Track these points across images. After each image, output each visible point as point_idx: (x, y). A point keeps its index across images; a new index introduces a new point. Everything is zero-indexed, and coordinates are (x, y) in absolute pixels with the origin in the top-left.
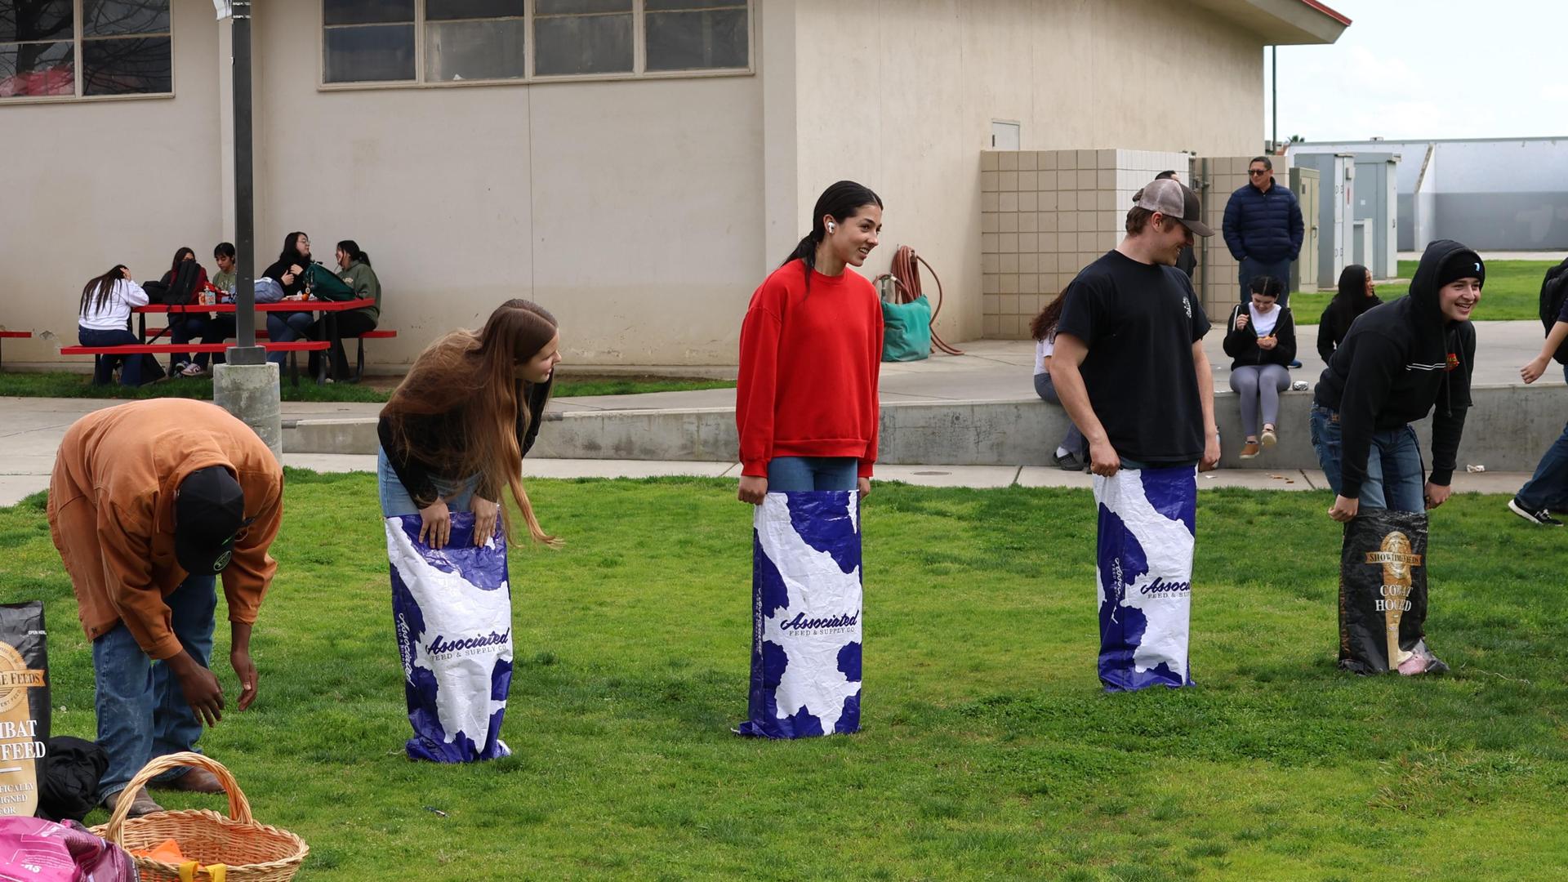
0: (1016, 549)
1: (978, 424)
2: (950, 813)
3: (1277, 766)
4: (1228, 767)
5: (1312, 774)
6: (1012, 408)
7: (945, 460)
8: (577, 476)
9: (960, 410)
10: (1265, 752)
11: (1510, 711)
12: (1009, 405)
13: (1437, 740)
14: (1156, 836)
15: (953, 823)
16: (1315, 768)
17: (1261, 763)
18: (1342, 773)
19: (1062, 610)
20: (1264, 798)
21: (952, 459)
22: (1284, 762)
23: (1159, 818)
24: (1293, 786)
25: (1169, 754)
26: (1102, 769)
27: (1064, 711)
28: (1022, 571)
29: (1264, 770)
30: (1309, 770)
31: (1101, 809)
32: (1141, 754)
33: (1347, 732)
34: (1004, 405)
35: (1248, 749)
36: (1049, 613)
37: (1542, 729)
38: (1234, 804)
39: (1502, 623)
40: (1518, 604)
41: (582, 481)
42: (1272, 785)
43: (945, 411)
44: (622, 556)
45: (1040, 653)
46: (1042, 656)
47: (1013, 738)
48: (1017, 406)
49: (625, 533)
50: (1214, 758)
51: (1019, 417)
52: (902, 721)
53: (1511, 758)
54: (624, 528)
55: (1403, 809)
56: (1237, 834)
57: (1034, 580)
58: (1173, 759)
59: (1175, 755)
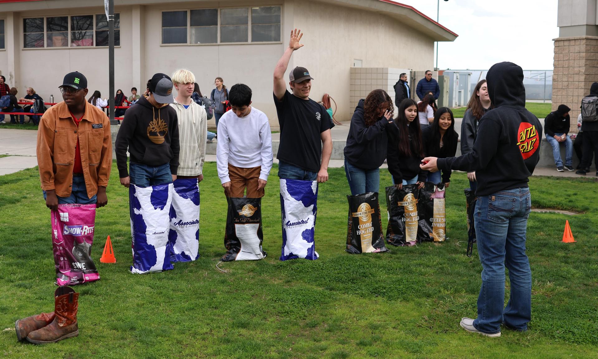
0: (332, 191)
2: (244, 325)
3: (386, 300)
4: (366, 301)
5: (399, 305)
8: (211, 161)
10: (382, 292)
13: (451, 288)
14: (323, 343)
15: (243, 331)
16: (401, 301)
17: (380, 298)
18: (411, 305)
20: (375, 319)
22: (390, 298)
23: (329, 331)
24: (389, 312)
25: (345, 293)
26: (315, 301)
27: (314, 268)
28: (330, 200)
29: (381, 302)
30: (398, 302)
31: (307, 324)
32: (335, 293)
33: (417, 282)
35: (376, 292)
36: (331, 218)
41: (211, 163)
42: (381, 310)
44: (204, 191)
45: (318, 238)
46: (319, 239)
47: (289, 282)
49: (211, 182)
50: (363, 296)
52: (252, 271)
54: (211, 180)
55: (431, 328)
56: (358, 341)
57: (332, 204)
58: (346, 295)
59: (348, 293)
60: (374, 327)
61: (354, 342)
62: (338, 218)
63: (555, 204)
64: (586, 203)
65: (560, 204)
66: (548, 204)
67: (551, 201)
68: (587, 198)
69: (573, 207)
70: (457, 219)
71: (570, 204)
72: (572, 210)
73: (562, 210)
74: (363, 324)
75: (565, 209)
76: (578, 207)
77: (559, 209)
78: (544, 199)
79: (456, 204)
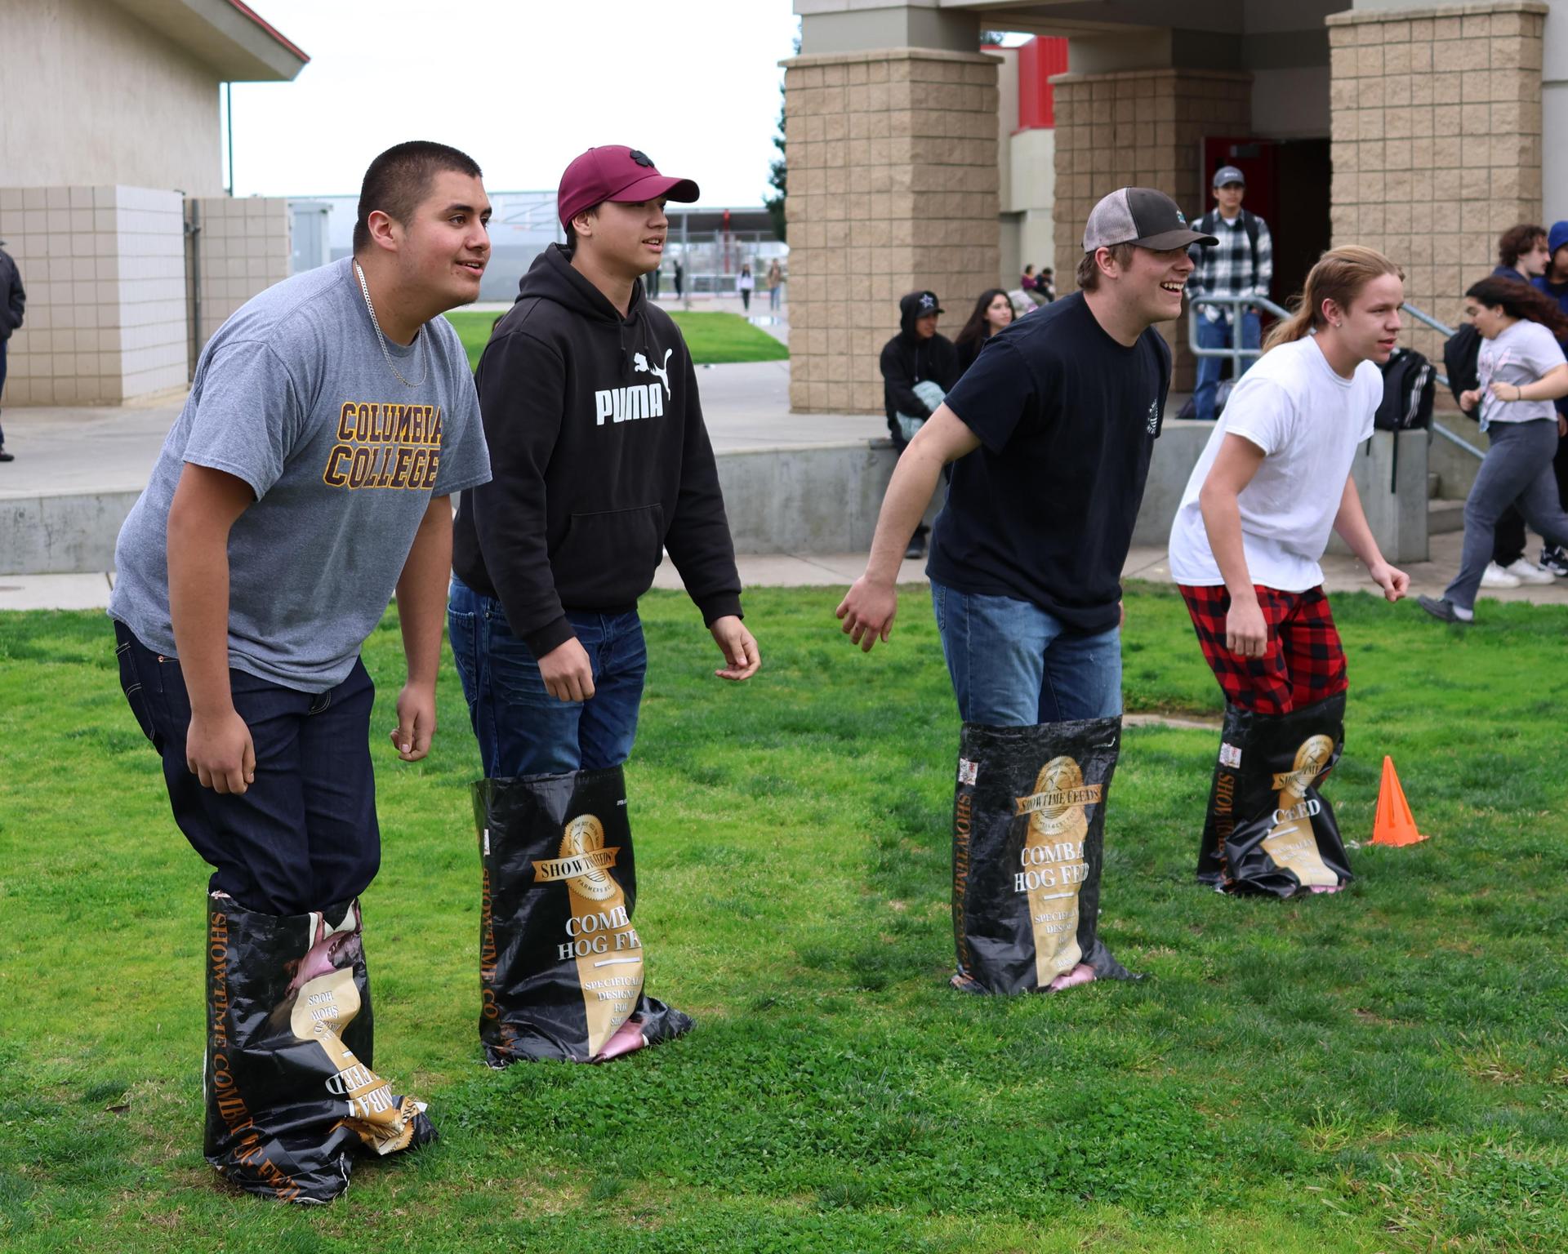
1: (49, 521)
6: (95, 502)
7: (7, 569)
9: (25, 505)
12: (88, 496)
21: (17, 568)
34: (81, 496)
43: (6, 506)
48: (98, 497)
51: (101, 510)
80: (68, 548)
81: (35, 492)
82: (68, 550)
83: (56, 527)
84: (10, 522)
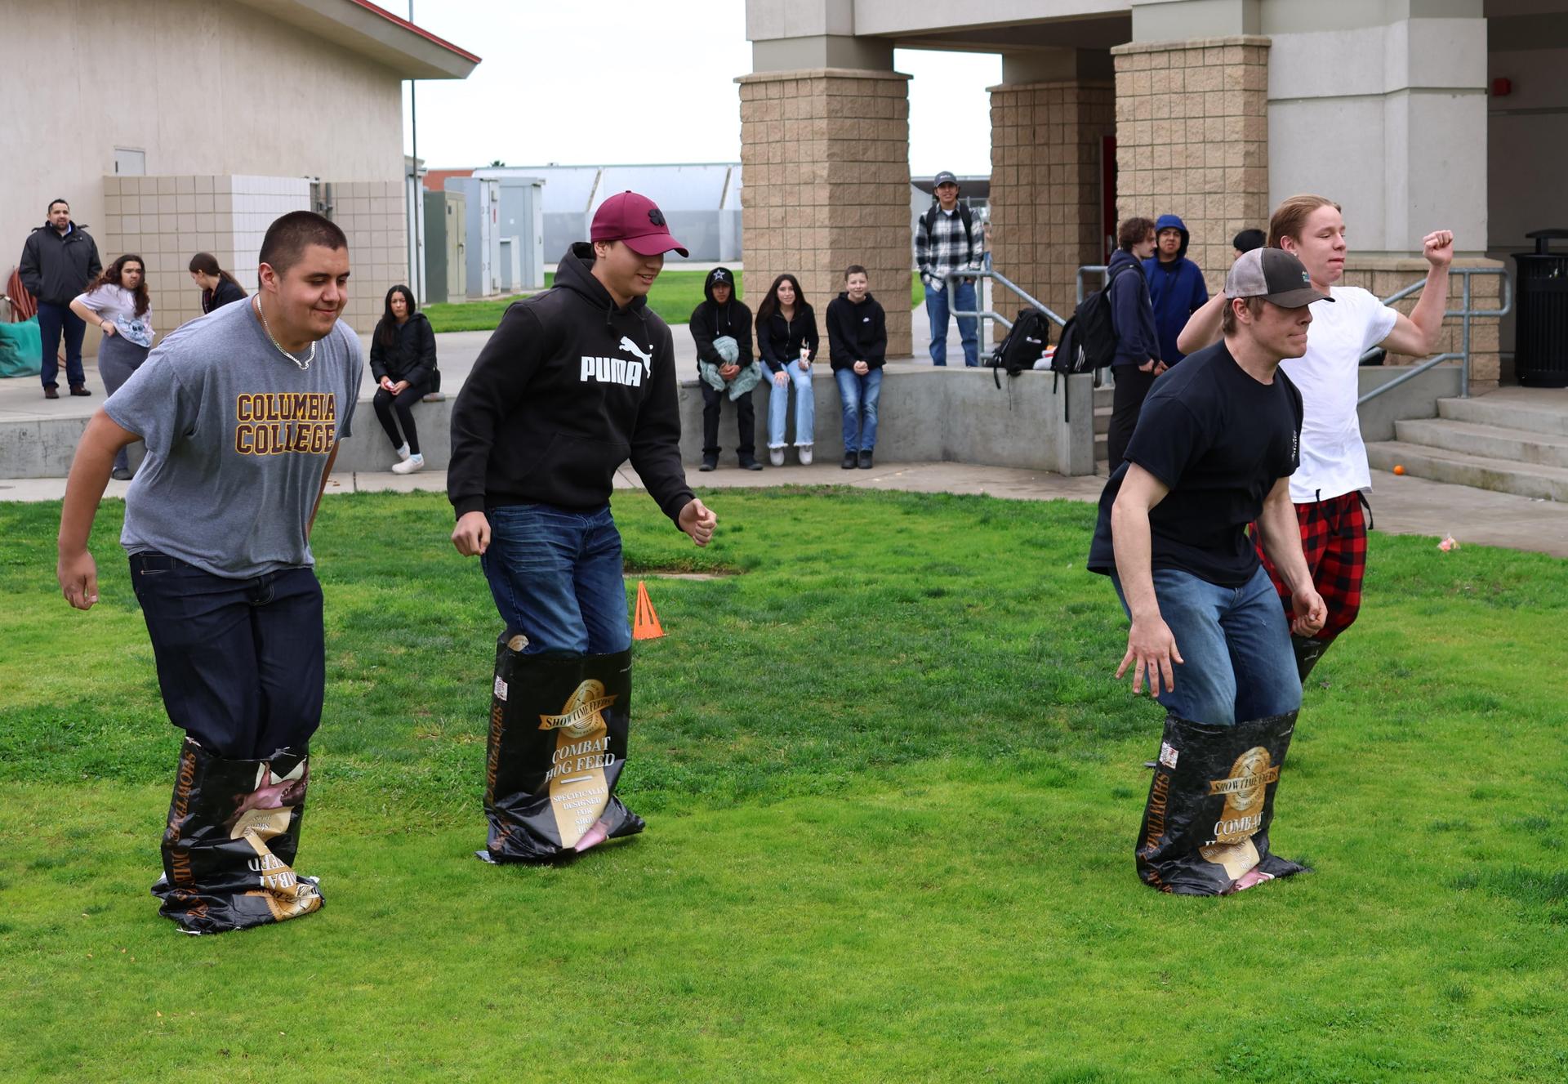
0: (18, 564)
1: (45, 439)
3: (120, 785)
4: (70, 789)
6: (79, 424)
7: (14, 474)
9: (25, 427)
10: (112, 771)
11: (383, 712)
16: (157, 785)
17: (105, 783)
19: (23, 627)
20: (82, 822)
21: (21, 473)
22: (130, 781)
24: (122, 807)
25: (16, 780)
28: (10, 588)
29: (106, 791)
30: (151, 787)
35: (97, 769)
36: (6, 630)
37: (399, 729)
38: (50, 830)
39: (438, 621)
40: (464, 600)
42: (103, 805)
43: (12, 427)
50: (60, 780)
53: (351, 761)
56: (33, 863)
57: (16, 596)
58: (19, 783)
59: (22, 780)
60: (76, 835)
61: (21, 867)
62: (26, 628)
63: (675, 556)
64: (758, 549)
65: (687, 556)
66: (656, 558)
67: (664, 551)
68: (765, 537)
69: (722, 563)
70: (370, 606)
71: (718, 554)
72: (719, 571)
73: (693, 571)
74: (50, 833)
75: (702, 570)
76: (734, 562)
77: (684, 571)
78: (647, 546)
79: (380, 573)
80: (60, 459)
81: (35, 418)
82: (60, 460)
83: (51, 443)
84: (15, 439)
